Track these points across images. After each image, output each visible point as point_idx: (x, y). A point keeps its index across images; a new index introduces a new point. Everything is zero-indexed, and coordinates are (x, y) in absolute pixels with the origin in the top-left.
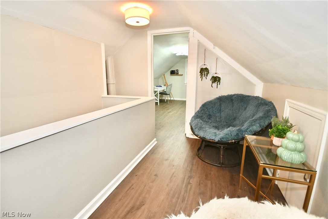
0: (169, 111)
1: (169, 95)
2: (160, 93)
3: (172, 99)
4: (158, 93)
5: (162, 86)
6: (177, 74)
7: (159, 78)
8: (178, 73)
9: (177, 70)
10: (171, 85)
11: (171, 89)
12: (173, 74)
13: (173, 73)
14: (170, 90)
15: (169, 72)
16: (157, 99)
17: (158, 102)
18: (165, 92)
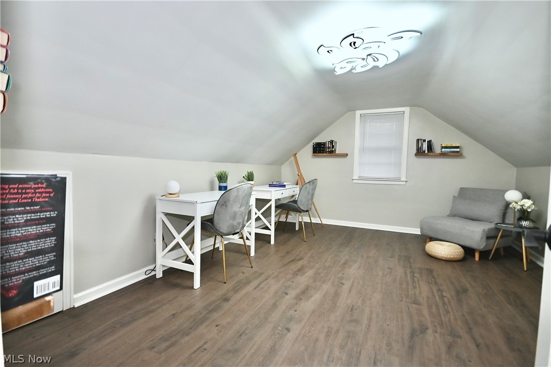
0: (303, 280)
1: (307, 211)
2: (277, 207)
3: (315, 220)
4: (270, 206)
5: (284, 186)
6: (332, 152)
7: (282, 164)
8: (335, 150)
9: (332, 142)
10: (313, 182)
11: (313, 195)
12: (320, 152)
13: (319, 149)
14: (310, 197)
15: (309, 148)
16: (268, 225)
17: (272, 233)
18: (295, 202)
